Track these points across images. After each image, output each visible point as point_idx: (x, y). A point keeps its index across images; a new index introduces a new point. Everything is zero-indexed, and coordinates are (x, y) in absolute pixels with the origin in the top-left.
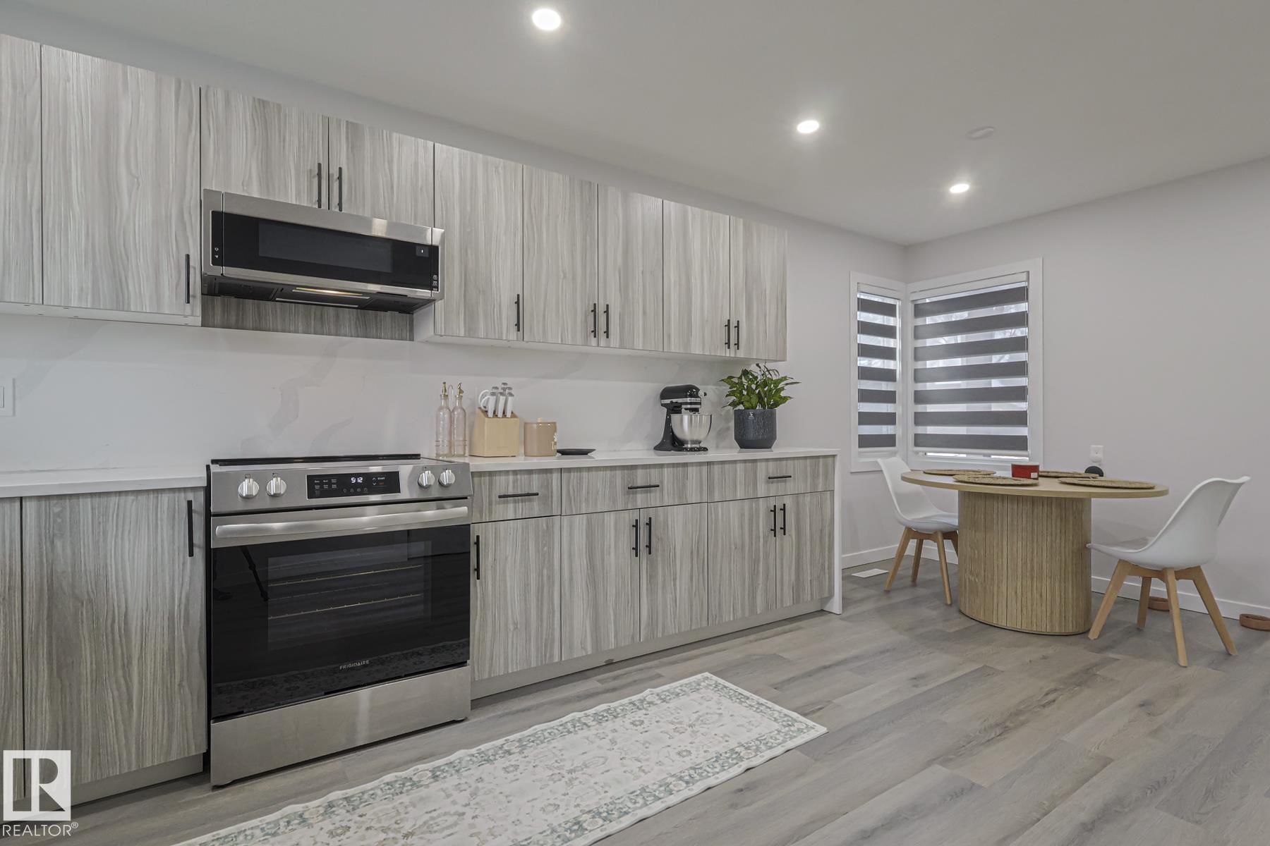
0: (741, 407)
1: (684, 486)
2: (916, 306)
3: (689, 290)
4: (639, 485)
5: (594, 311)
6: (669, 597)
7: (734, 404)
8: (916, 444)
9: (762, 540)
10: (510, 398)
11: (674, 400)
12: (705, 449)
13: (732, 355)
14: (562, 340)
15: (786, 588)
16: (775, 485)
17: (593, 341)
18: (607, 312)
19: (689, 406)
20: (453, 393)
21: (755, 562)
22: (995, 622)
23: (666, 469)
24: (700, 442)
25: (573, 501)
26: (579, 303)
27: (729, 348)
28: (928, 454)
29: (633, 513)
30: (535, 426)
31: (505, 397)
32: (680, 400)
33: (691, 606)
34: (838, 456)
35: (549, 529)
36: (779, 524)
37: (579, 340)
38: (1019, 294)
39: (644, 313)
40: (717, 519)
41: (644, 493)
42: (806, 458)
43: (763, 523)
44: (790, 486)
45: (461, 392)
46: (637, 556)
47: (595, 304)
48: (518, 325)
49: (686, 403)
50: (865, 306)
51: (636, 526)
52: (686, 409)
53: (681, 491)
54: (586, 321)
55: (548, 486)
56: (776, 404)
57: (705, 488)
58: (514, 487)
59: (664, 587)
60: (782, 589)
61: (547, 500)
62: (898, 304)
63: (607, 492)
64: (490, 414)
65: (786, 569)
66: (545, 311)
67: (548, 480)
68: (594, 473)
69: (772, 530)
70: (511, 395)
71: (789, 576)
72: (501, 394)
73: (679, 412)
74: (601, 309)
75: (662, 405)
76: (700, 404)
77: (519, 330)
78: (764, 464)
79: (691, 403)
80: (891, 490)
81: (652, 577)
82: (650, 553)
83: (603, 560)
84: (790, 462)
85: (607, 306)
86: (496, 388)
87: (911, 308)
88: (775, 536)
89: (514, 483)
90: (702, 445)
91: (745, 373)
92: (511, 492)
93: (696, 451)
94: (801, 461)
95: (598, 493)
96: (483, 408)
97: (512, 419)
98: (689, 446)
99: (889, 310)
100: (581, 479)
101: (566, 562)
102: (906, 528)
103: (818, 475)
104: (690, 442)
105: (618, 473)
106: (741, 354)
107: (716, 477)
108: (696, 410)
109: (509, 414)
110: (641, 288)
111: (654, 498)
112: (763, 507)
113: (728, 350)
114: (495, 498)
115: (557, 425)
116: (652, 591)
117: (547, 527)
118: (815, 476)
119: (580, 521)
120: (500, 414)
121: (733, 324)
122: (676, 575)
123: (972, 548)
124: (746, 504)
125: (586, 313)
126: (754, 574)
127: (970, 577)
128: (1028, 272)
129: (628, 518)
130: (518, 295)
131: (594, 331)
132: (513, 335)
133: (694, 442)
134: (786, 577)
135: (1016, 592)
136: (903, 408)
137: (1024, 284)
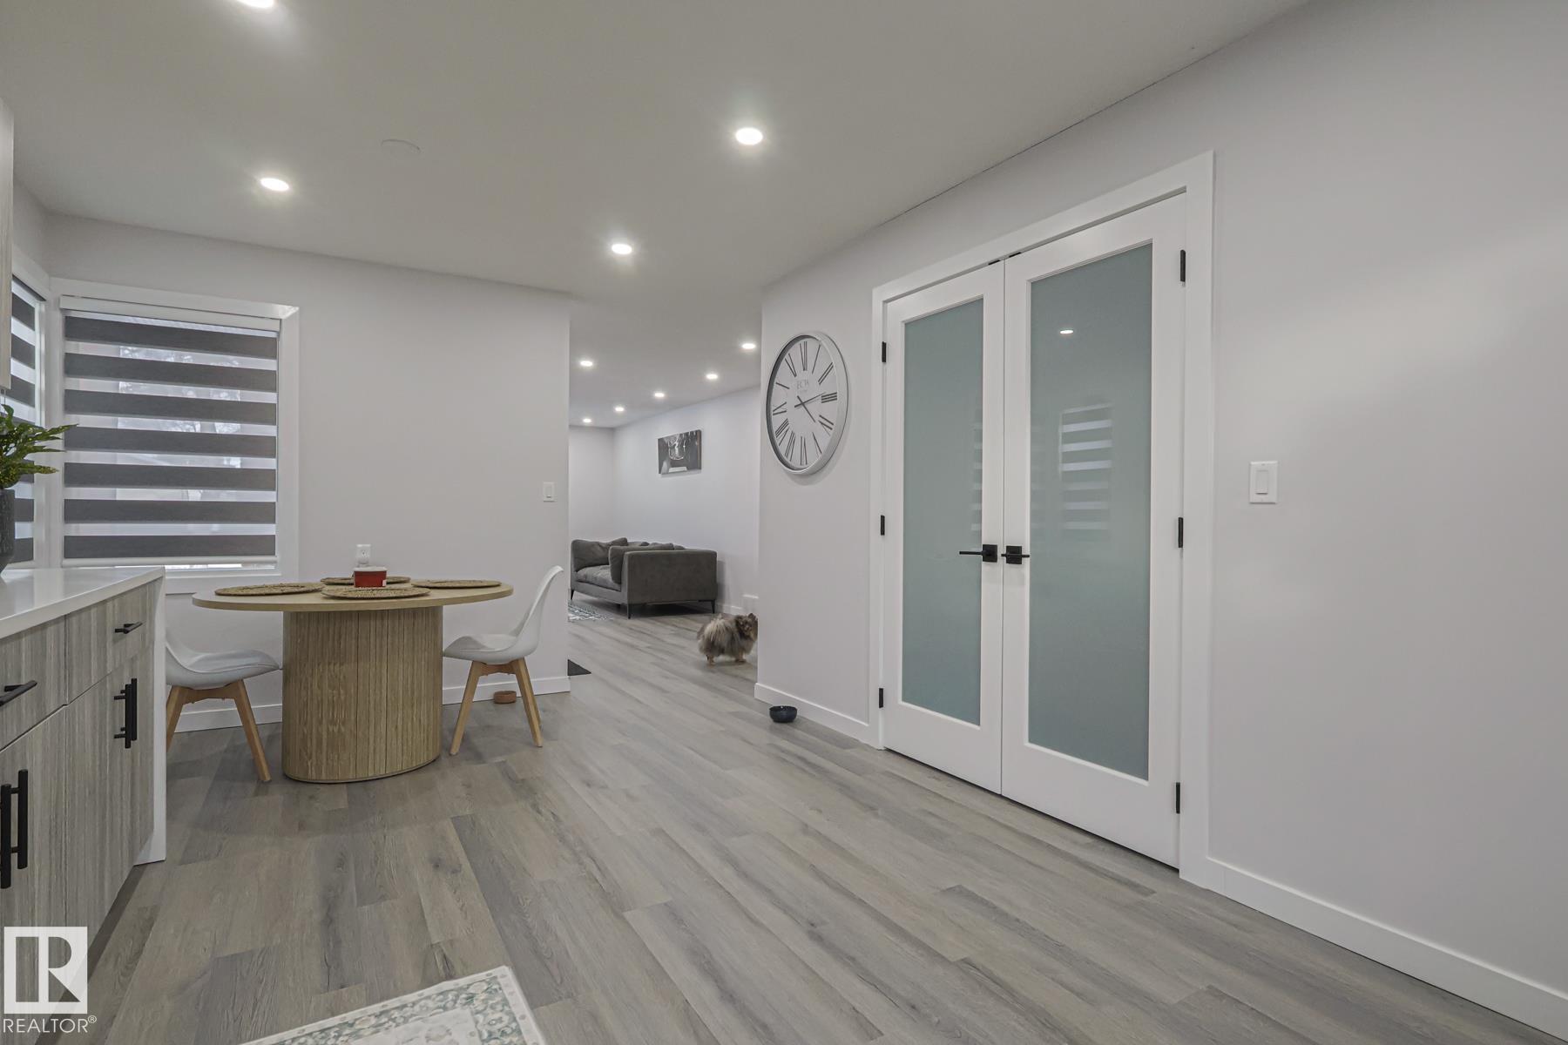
2: (68, 321)
8: (68, 554)
16: (119, 643)
38: (267, 347)
57: (62, 673)
62: (38, 307)
87: (59, 320)
107: (74, 645)
112: (109, 692)
123: (334, 688)
127: (330, 728)
128: (281, 320)
137: (273, 335)
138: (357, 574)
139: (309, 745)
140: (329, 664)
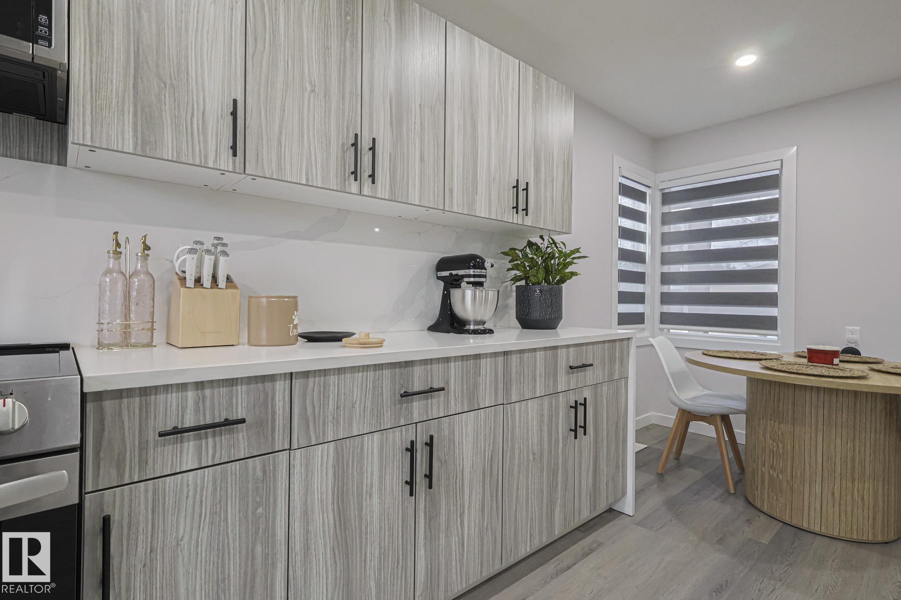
0: (523, 283)
1: (476, 386)
2: (664, 195)
3: (474, 138)
4: (416, 389)
5: (355, 145)
6: (454, 539)
7: (516, 279)
8: (662, 322)
9: (561, 443)
10: (222, 259)
11: (454, 272)
12: (491, 331)
13: (520, 222)
14: (307, 179)
15: (583, 495)
16: (575, 375)
17: (354, 187)
18: (373, 149)
19: (472, 280)
20: (132, 249)
21: (554, 472)
22: (805, 526)
23: (453, 364)
24: (484, 323)
25: (311, 425)
26: (333, 132)
27: (517, 213)
28: (671, 331)
29: (407, 430)
30: (264, 300)
31: (213, 257)
32: (461, 272)
33: (482, 545)
34: (634, 339)
35: (268, 475)
36: (581, 422)
37: (333, 183)
38: (772, 182)
39: (422, 160)
40: (514, 427)
41: (424, 399)
42: (604, 342)
43: (563, 421)
44: (590, 376)
45: (147, 248)
46: (411, 495)
47: (356, 135)
48: (234, 148)
49: (469, 276)
50: (626, 191)
51: (411, 449)
52: (468, 283)
53: (472, 393)
54: (343, 158)
55: (266, 402)
56: (562, 281)
57: (501, 386)
58: (197, 411)
59: (448, 528)
60: (580, 500)
61: (264, 425)
62: (648, 191)
63: (369, 404)
64: (190, 283)
65: (584, 474)
66: (280, 134)
67: (266, 394)
68: (348, 375)
69: (571, 430)
70: (225, 253)
71: (586, 483)
72: (208, 251)
73: (459, 286)
74: (365, 144)
75: (438, 278)
76: (485, 276)
77: (235, 155)
78: (564, 350)
79: (474, 276)
80: (667, 371)
81: (431, 519)
82: (430, 487)
83: (360, 509)
84: (590, 347)
85: (374, 140)
86: (202, 243)
87: (659, 196)
88: (576, 438)
89: (196, 404)
90: (487, 326)
91: (530, 244)
92: (189, 422)
93: (480, 333)
94: (600, 346)
95: (353, 407)
96: (180, 274)
97: (229, 290)
98: (472, 327)
99: (640, 196)
100: (326, 386)
101: (297, 526)
102: (679, 409)
103: (615, 361)
104: (472, 323)
105: (386, 373)
106: (529, 221)
107: (514, 370)
108: (481, 284)
109: (222, 282)
110: (418, 125)
111: (436, 406)
112: (563, 402)
113: (515, 215)
114: (152, 436)
115: (299, 299)
116: (432, 538)
117: (264, 472)
118: (612, 361)
119: (324, 456)
120: (207, 281)
121: (522, 186)
122: (464, 508)
123: (774, 440)
124: (546, 401)
125: (343, 145)
126: (553, 487)
127: (771, 472)
128: (782, 160)
129: (399, 439)
130: (235, 101)
131: (354, 173)
132: (226, 160)
133: (477, 323)
134: (583, 482)
135: (833, 494)
136: (652, 288)
137: (777, 172)
138: (810, 350)
139: (756, 479)
140: (771, 420)
